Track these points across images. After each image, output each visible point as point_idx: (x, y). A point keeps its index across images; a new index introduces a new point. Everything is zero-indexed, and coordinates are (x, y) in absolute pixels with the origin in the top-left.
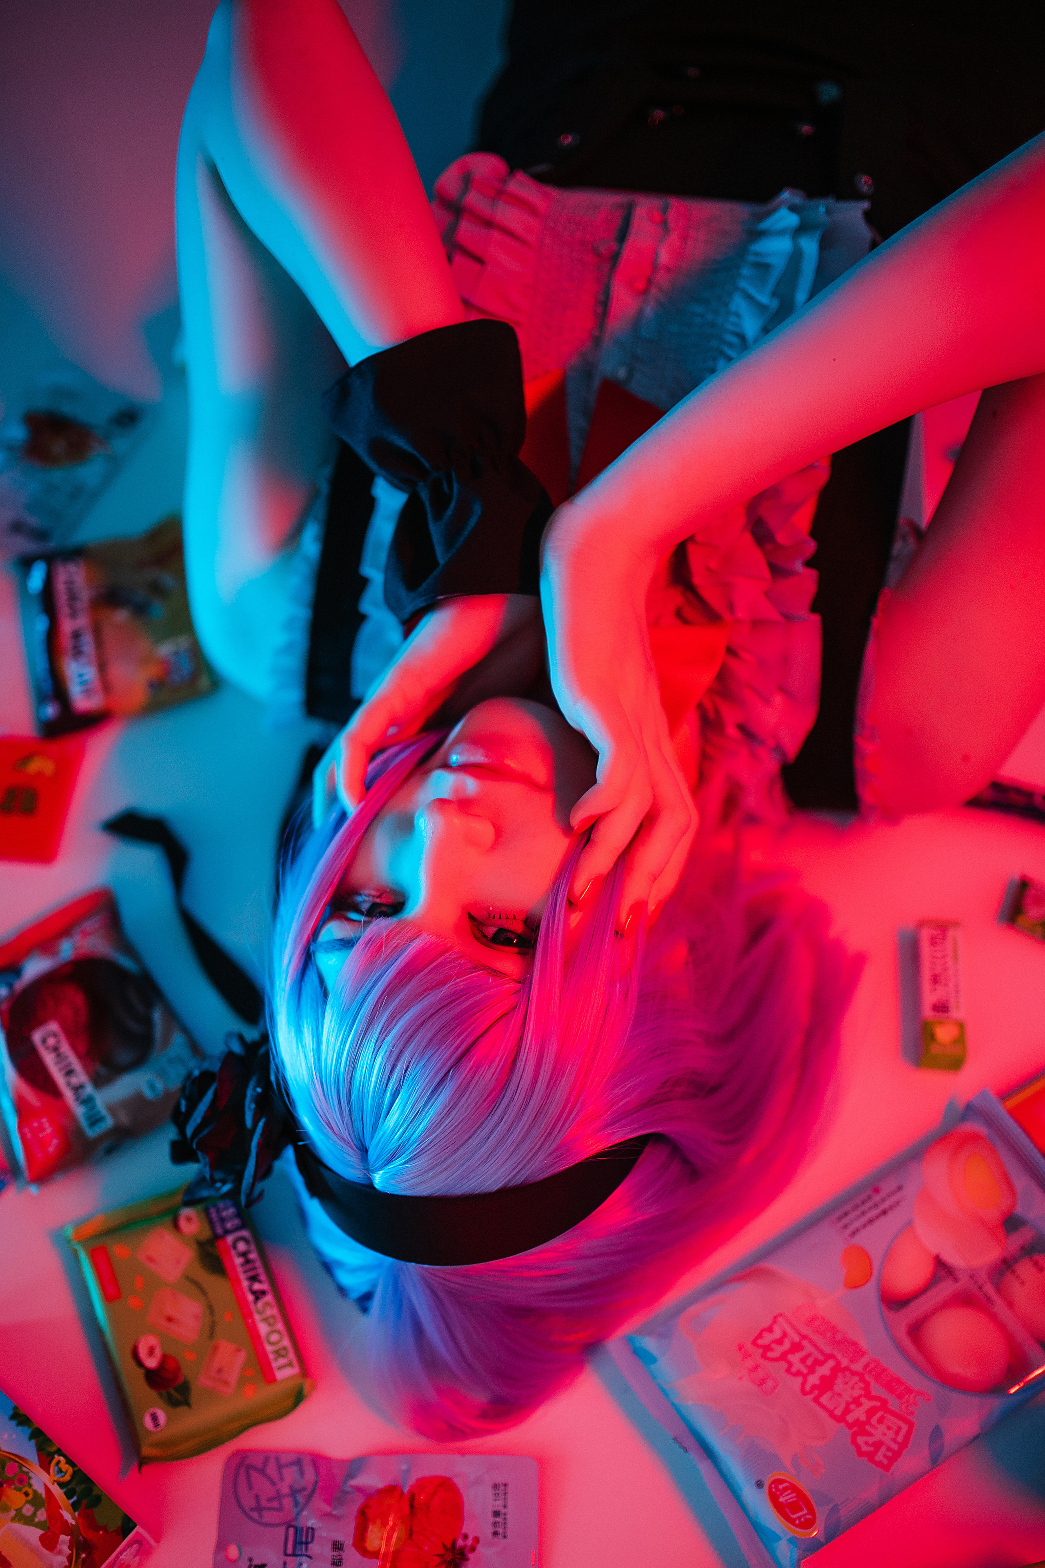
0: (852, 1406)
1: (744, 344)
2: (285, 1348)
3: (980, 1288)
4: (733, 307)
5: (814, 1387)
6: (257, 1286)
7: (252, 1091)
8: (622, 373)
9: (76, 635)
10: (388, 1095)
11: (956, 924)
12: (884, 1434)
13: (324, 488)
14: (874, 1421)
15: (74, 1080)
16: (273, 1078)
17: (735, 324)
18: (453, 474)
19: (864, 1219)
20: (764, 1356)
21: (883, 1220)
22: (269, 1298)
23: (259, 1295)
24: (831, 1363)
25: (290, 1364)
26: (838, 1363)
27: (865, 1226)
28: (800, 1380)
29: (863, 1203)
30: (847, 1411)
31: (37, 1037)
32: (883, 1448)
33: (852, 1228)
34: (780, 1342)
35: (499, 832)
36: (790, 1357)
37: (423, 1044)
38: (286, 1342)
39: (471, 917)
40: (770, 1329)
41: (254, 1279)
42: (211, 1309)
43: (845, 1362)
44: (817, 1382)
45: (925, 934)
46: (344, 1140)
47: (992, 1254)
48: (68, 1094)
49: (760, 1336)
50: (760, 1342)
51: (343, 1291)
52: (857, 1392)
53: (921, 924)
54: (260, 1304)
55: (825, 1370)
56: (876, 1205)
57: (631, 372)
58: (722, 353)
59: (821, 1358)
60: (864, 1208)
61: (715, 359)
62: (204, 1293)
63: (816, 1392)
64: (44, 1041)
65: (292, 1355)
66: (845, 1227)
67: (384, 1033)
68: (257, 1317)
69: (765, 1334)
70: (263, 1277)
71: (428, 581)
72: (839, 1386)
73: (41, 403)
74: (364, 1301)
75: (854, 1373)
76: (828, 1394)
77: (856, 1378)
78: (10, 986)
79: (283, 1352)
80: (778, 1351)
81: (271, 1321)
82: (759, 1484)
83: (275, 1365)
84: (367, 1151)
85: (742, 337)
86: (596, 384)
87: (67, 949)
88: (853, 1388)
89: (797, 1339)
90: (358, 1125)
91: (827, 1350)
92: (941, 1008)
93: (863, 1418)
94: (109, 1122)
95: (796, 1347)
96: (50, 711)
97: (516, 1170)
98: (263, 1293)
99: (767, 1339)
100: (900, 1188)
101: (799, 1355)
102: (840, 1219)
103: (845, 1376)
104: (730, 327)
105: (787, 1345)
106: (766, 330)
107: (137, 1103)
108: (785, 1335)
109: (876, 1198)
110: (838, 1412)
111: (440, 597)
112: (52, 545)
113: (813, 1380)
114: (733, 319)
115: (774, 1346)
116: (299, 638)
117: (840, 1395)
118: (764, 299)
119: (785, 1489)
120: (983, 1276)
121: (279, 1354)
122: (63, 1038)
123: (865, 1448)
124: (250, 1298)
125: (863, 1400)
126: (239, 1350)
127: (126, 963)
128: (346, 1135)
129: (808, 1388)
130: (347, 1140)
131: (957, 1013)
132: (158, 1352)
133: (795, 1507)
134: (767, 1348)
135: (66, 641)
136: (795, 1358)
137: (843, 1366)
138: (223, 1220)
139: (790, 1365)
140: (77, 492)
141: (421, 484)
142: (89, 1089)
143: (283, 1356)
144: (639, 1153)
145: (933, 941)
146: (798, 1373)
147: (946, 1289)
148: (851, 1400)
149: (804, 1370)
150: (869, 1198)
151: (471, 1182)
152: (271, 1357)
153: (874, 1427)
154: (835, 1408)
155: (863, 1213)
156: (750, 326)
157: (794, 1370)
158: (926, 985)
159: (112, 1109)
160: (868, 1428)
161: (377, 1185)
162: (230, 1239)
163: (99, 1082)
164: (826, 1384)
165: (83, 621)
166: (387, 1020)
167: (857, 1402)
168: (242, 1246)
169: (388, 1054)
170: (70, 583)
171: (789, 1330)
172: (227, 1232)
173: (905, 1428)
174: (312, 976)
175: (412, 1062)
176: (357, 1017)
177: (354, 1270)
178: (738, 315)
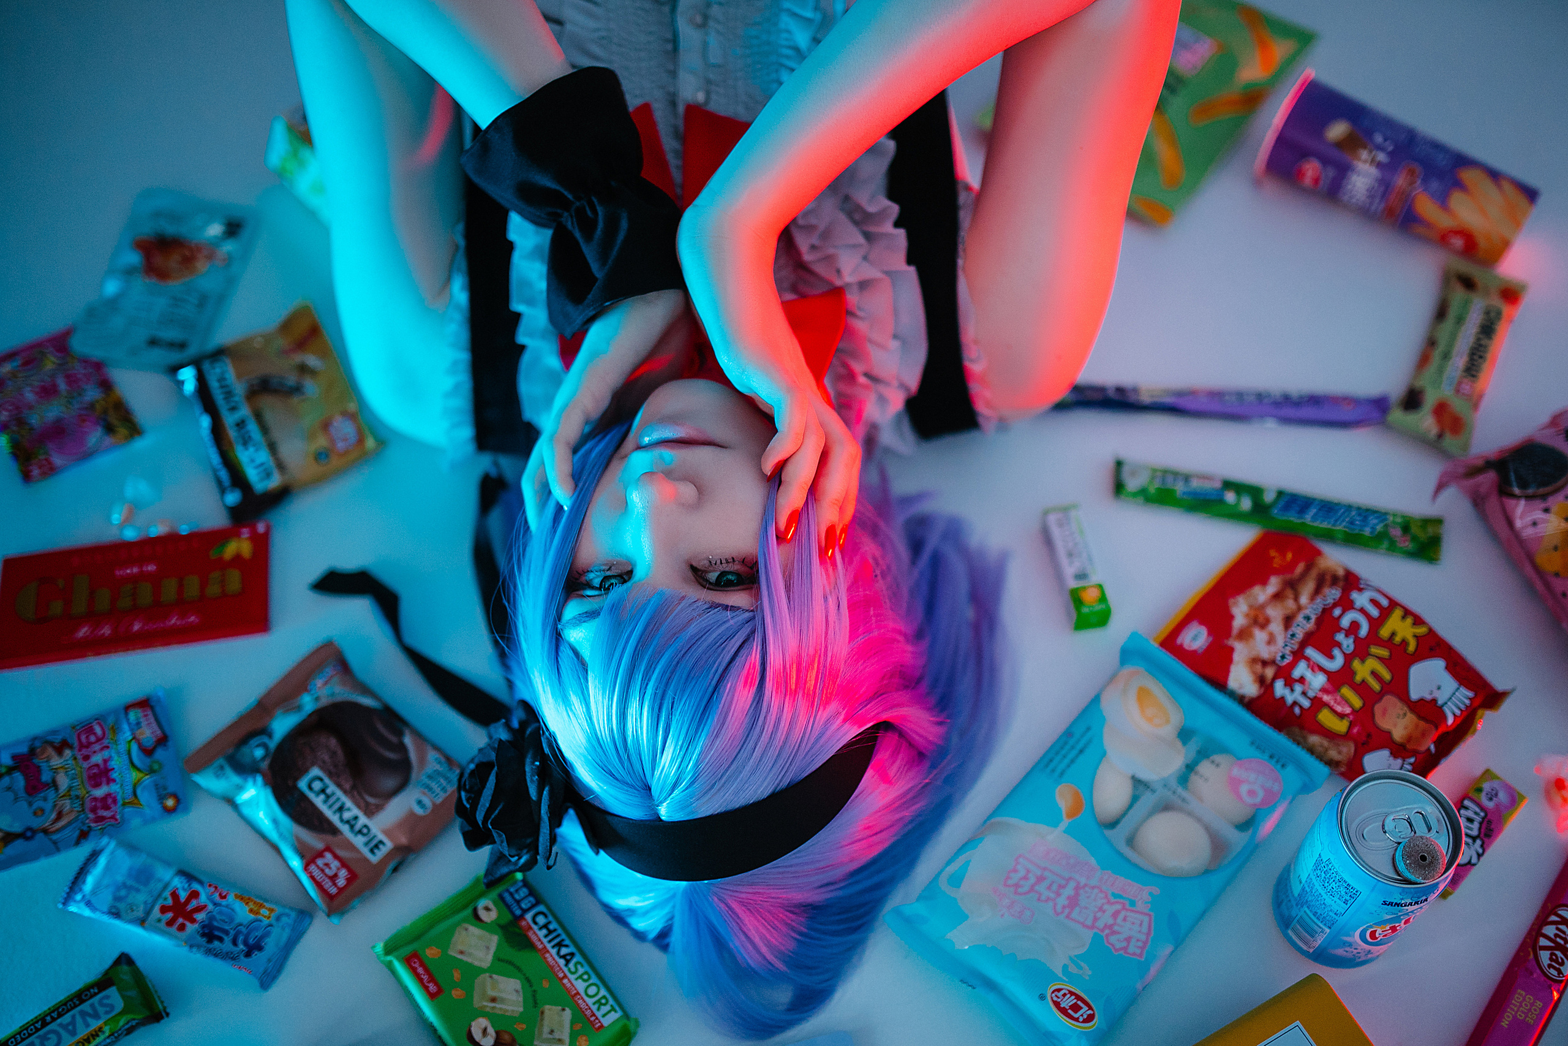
0: (1099, 914)
1: (800, 55)
2: (604, 997)
3: (1174, 792)
4: (782, 26)
5: (1064, 907)
6: (564, 951)
7: (530, 767)
8: (700, 97)
9: (241, 425)
10: (661, 733)
11: (1074, 506)
12: (1130, 929)
13: (461, 242)
14: (1119, 920)
15: (347, 815)
16: (547, 750)
17: (787, 39)
18: (595, 200)
19: (1066, 761)
20: (1016, 893)
21: (1082, 758)
22: (578, 958)
23: (568, 958)
24: (1072, 884)
25: (613, 1009)
26: (1078, 883)
27: (1069, 766)
28: (1051, 904)
29: (1062, 748)
30: (1096, 919)
31: (302, 784)
32: (1133, 941)
33: (1059, 770)
34: (1025, 878)
35: (700, 490)
36: (1037, 888)
37: (682, 681)
38: (603, 992)
39: (694, 569)
40: (1015, 871)
41: (560, 945)
42: (528, 980)
43: (1083, 881)
44: (1066, 903)
45: (1052, 519)
46: (627, 784)
47: (1176, 762)
48: (345, 829)
49: (1008, 878)
50: (1010, 882)
51: (640, 936)
52: (1099, 903)
53: (1046, 513)
54: (571, 965)
55: (1069, 891)
56: (1073, 748)
57: (708, 94)
58: (782, 65)
59: (1063, 882)
60: (1063, 752)
61: (777, 71)
62: (519, 969)
63: (1067, 911)
64: (310, 788)
65: (611, 1001)
66: (1053, 771)
67: (645, 679)
68: (572, 977)
69: (1012, 875)
70: (567, 942)
71: (592, 293)
72: (1083, 901)
73: (147, 229)
74: (662, 939)
75: (1093, 888)
76: (1077, 909)
77: (1096, 891)
78: (265, 746)
79: (603, 1001)
80: (1026, 887)
81: (586, 977)
82: (1042, 997)
83: (599, 1014)
84: (650, 789)
85: (797, 49)
86: (681, 109)
87: (308, 703)
88: (1095, 900)
89: (1039, 873)
90: (638, 766)
91: (1066, 875)
92: (1081, 576)
93: (1110, 921)
94: (389, 845)
95: (1040, 879)
96: (233, 498)
97: (783, 773)
98: (572, 954)
99: (1015, 878)
100: (1089, 729)
101: (1046, 884)
102: (1047, 766)
103: (1086, 892)
104: (784, 43)
105: (1032, 880)
106: (816, 41)
107: (411, 821)
108: (1028, 871)
109: (1072, 742)
110: (1089, 922)
111: (607, 304)
112: (192, 351)
113: (1062, 901)
114: (785, 35)
115: (1022, 883)
116: (463, 379)
117: (1086, 908)
118: (809, 14)
119: (1064, 995)
120: (1174, 783)
121: (599, 1003)
122: (327, 780)
123: (1118, 945)
124: (562, 962)
125: (1106, 907)
126: (563, 1010)
127: (367, 701)
128: (629, 779)
129: (1059, 908)
130: (630, 783)
131: (1095, 579)
132: (491, 1031)
133: (1076, 1008)
134: (1017, 886)
135: (232, 433)
136: (1041, 888)
137: (1082, 884)
138: (518, 902)
139: (1040, 894)
140: (203, 300)
141: (566, 214)
142: (363, 820)
143: (605, 1004)
144: (875, 739)
145: (1060, 525)
146: (1048, 899)
147: (1148, 800)
148: (1096, 909)
149: (1052, 895)
150: (1066, 743)
151: (746, 792)
152: (594, 1008)
153: (1122, 926)
154: (1086, 920)
155: (1065, 757)
156: (802, 38)
157: (1043, 898)
158: (1063, 560)
159: (387, 833)
160: (1116, 928)
161: (664, 816)
162: (529, 916)
163: (370, 811)
164: (1073, 902)
165: (244, 411)
166: (646, 668)
167: (1101, 909)
168: (541, 920)
169: (653, 696)
170: (222, 379)
171: (1030, 866)
172: (525, 911)
173: (1146, 919)
174: (565, 652)
175: (676, 698)
176: (618, 674)
177: (646, 913)
178: (788, 32)
